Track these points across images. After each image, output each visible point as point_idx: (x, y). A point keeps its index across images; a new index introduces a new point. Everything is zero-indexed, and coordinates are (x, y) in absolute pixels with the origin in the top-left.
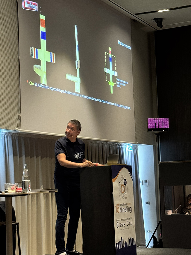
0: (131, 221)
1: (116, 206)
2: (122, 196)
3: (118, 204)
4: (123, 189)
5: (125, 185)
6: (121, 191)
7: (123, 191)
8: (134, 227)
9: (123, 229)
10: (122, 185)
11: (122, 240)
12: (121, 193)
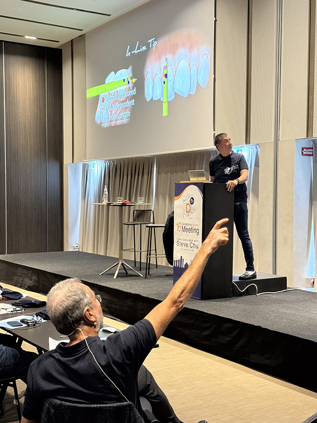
1: (177, 224)
2: (187, 215)
4: (189, 208)
5: (192, 204)
6: (186, 210)
7: (188, 210)
11: (181, 260)
12: (185, 212)
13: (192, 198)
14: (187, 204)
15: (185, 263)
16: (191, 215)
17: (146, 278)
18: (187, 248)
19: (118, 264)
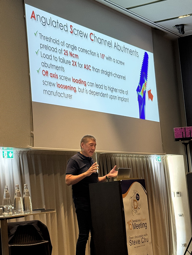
0: (146, 237)
1: (128, 223)
2: (135, 212)
3: (130, 221)
4: (136, 204)
5: (138, 200)
6: (133, 207)
7: (136, 207)
8: (150, 244)
9: (137, 247)
10: (134, 201)
12: (133, 209)
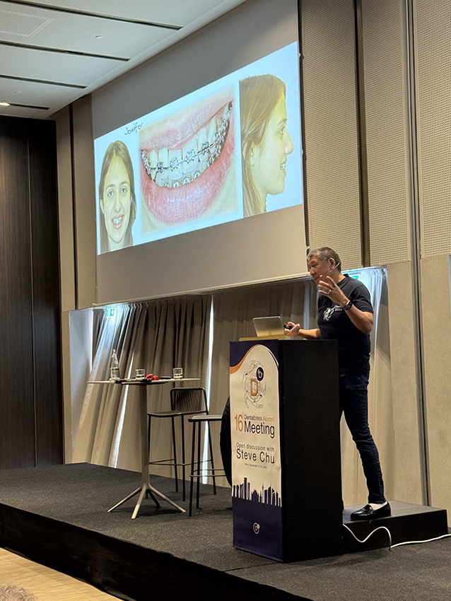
0: (271, 454)
1: (236, 418)
3: (241, 415)
4: (255, 387)
5: (260, 380)
6: (249, 391)
7: (254, 392)
8: (278, 470)
11: (246, 485)
12: (248, 395)
13: (260, 369)
14: (252, 380)
15: (252, 491)
16: (260, 401)
17: (190, 515)
18: (254, 463)
19: (140, 491)
